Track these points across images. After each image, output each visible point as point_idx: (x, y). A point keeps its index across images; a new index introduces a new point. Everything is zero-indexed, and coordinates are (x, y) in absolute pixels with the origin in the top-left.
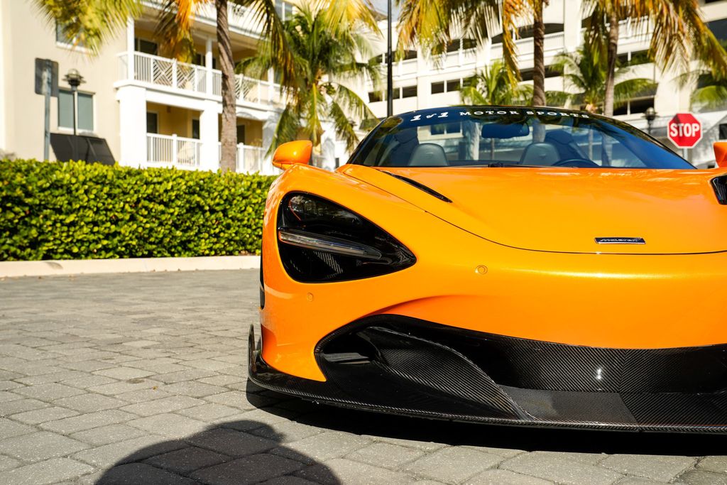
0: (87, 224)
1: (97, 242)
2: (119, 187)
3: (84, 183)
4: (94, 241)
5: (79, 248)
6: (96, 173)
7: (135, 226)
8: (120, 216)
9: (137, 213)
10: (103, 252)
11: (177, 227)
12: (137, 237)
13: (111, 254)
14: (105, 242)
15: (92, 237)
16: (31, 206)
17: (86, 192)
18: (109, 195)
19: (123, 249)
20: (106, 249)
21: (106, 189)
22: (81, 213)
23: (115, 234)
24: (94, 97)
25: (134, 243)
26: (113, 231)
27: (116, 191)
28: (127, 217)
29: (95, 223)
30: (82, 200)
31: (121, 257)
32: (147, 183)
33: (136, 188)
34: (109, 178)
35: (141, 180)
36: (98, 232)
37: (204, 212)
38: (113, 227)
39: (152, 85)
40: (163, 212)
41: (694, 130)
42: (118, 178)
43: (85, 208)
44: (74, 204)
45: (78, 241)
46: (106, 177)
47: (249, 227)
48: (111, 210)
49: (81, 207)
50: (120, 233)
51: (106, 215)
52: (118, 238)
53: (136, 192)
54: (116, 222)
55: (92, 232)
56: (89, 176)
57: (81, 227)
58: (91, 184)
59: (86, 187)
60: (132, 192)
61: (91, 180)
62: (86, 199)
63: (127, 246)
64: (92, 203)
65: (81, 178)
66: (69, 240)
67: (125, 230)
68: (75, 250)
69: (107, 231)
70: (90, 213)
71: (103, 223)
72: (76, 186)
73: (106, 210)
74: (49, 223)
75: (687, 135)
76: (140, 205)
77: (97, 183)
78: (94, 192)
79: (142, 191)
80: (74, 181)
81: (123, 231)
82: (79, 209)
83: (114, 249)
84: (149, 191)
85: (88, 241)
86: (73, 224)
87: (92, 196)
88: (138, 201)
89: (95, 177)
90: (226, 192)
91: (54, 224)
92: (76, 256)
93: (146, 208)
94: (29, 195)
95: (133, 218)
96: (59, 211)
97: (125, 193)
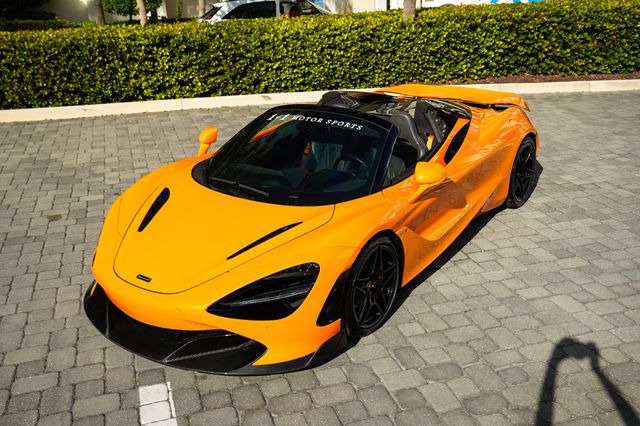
0: (289, 68)
1: (297, 79)
2: (308, 40)
3: (283, 40)
4: (295, 79)
5: (286, 84)
7: (322, 68)
8: (311, 61)
9: (323, 58)
10: (301, 87)
11: (356, 66)
12: (324, 75)
13: (307, 88)
15: (293, 76)
16: (251, 59)
17: (285, 46)
19: (316, 83)
20: (304, 84)
21: (299, 43)
22: (283, 61)
23: (309, 73)
25: (323, 79)
26: (306, 71)
27: (307, 44)
28: (316, 61)
29: (294, 67)
30: (283, 52)
32: (329, 36)
33: (320, 40)
34: (302, 34)
35: (324, 34)
36: (297, 73)
37: (377, 54)
38: (307, 69)
40: (342, 56)
42: (308, 34)
43: (286, 57)
44: (277, 55)
45: (284, 79)
46: (298, 33)
47: (416, 62)
48: (304, 57)
49: (282, 57)
51: (301, 61)
52: (311, 76)
53: (320, 44)
54: (307, 64)
55: (293, 73)
57: (285, 70)
58: (289, 40)
59: (285, 43)
60: (317, 44)
61: (288, 37)
62: (286, 51)
63: (318, 81)
64: (290, 53)
66: (278, 79)
67: (315, 70)
68: (283, 85)
69: (303, 72)
70: (290, 61)
71: (300, 66)
72: (278, 43)
73: (301, 57)
74: (263, 69)
76: (324, 53)
77: (293, 39)
78: (291, 45)
79: (325, 43)
80: (276, 39)
82: (281, 59)
83: (309, 84)
84: (331, 42)
85: (291, 79)
86: (279, 68)
87: (290, 49)
88: (323, 49)
90: (393, 38)
91: (267, 70)
92: (284, 90)
93: (329, 54)
94: (248, 51)
95: (320, 62)
96: (269, 61)
97: (312, 45)
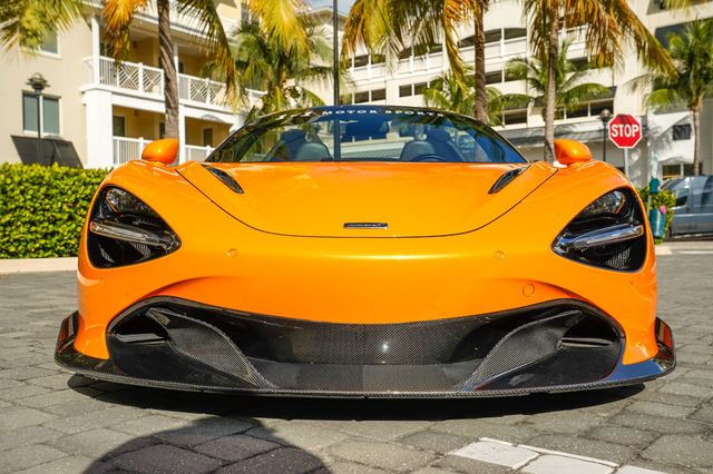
0: (24, 223)
1: (34, 241)
2: (56, 187)
3: (20, 183)
4: (32, 240)
5: (17, 248)
6: (33, 174)
7: (74, 226)
8: (59, 216)
9: (76, 213)
10: (41, 251)
12: (76, 237)
13: (50, 253)
14: (43, 242)
15: (29, 237)
17: (22, 192)
18: (47, 196)
19: (63, 248)
20: (44, 248)
21: (43, 190)
22: (17, 213)
23: (53, 234)
24: (60, 101)
25: (73, 242)
26: (50, 230)
27: (54, 191)
28: (66, 217)
29: (33, 223)
30: (18, 201)
31: (60, 256)
32: (85, 184)
33: (74, 188)
34: (46, 178)
35: (79, 181)
36: (36, 232)
38: (51, 227)
39: (118, 89)
41: (634, 131)
42: (56, 179)
43: (22, 208)
44: (9, 204)
45: (15, 240)
46: (42, 178)
48: (48, 210)
49: (17, 207)
50: (58, 232)
51: (44, 215)
52: (57, 237)
53: (73, 193)
54: (54, 222)
55: (29, 232)
56: (25, 176)
57: (18, 227)
58: (27, 184)
59: (22, 187)
60: (70, 192)
61: (27, 181)
62: (22, 199)
63: (66, 245)
64: (29, 203)
65: (17, 179)
66: (6, 239)
67: (63, 229)
68: (12, 249)
69: (44, 231)
70: (27, 213)
71: (41, 223)
72: (11, 186)
73: (44, 210)
75: (628, 136)
76: (78, 206)
77: (34, 184)
78: (31, 192)
79: (80, 192)
80: (9, 181)
81: (61, 230)
82: (15, 209)
83: (52, 248)
84: (88, 192)
85: (25, 240)
86: (9, 223)
87: (29, 197)
88: (77, 201)
89: (32, 178)
92: (14, 255)
95: (71, 218)
97: (62, 194)
